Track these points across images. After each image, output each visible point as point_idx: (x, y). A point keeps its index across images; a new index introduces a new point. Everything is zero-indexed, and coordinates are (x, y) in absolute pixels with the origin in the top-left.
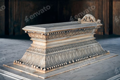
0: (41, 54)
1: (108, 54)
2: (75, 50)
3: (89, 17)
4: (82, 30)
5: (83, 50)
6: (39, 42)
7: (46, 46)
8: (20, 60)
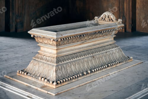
0: (51, 63)
1: (131, 61)
2: (91, 57)
3: (108, 16)
4: (100, 32)
5: (101, 58)
6: (48, 49)
7: (57, 53)
8: (25, 70)
